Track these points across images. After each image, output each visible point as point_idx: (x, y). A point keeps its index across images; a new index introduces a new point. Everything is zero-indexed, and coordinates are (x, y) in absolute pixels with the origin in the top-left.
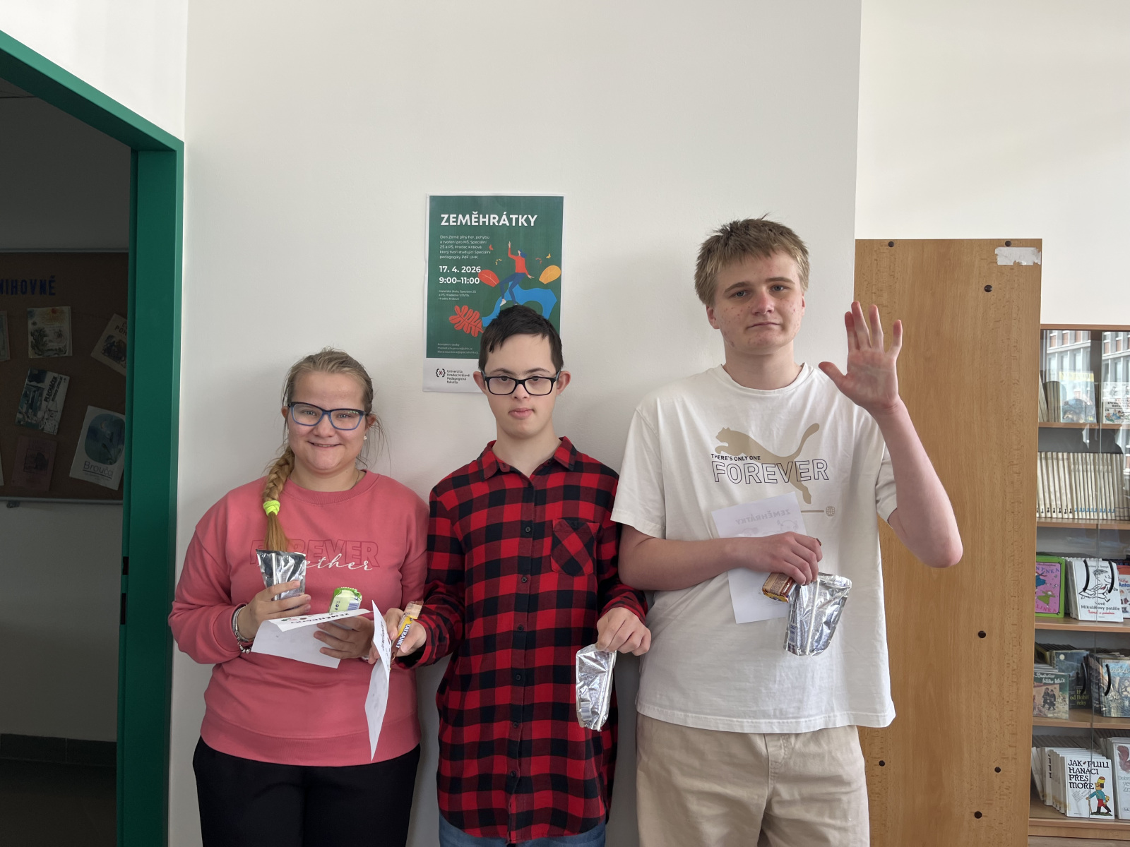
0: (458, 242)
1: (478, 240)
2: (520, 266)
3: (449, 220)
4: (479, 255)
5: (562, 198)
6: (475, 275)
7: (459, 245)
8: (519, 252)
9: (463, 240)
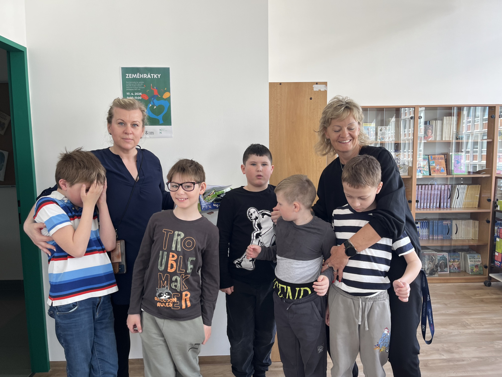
0: (133, 84)
1: (140, 83)
2: (156, 93)
3: (129, 76)
4: (141, 89)
5: (169, 68)
6: (140, 96)
7: (133, 85)
8: (155, 87)
9: (134, 83)
